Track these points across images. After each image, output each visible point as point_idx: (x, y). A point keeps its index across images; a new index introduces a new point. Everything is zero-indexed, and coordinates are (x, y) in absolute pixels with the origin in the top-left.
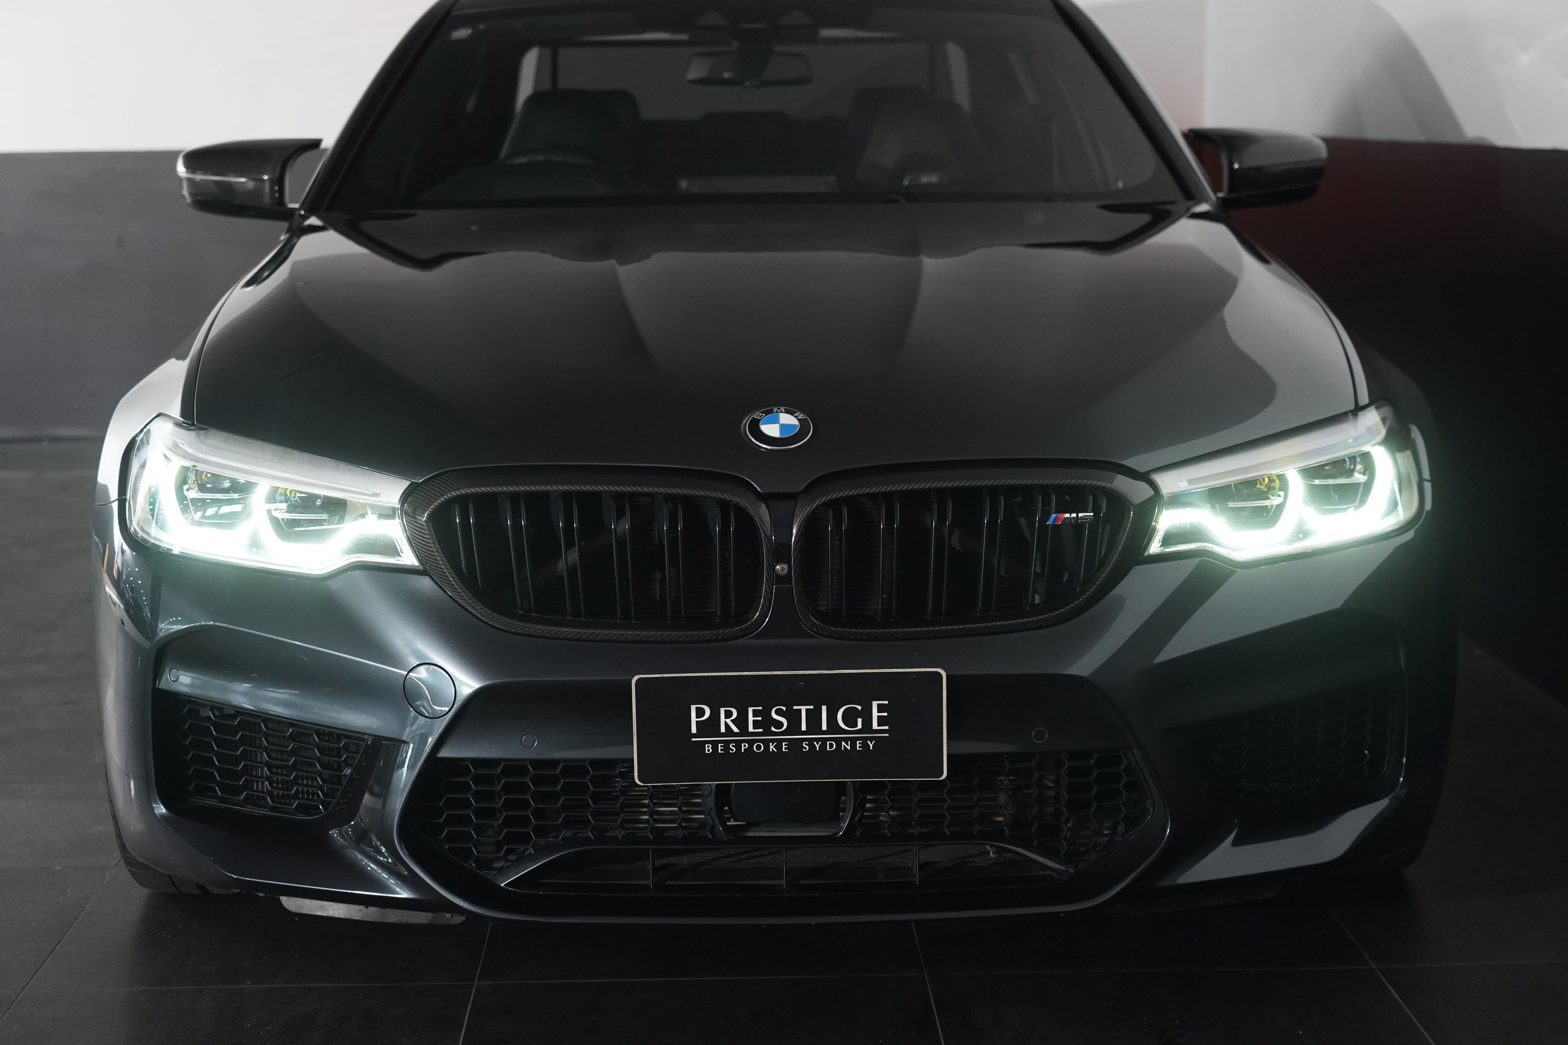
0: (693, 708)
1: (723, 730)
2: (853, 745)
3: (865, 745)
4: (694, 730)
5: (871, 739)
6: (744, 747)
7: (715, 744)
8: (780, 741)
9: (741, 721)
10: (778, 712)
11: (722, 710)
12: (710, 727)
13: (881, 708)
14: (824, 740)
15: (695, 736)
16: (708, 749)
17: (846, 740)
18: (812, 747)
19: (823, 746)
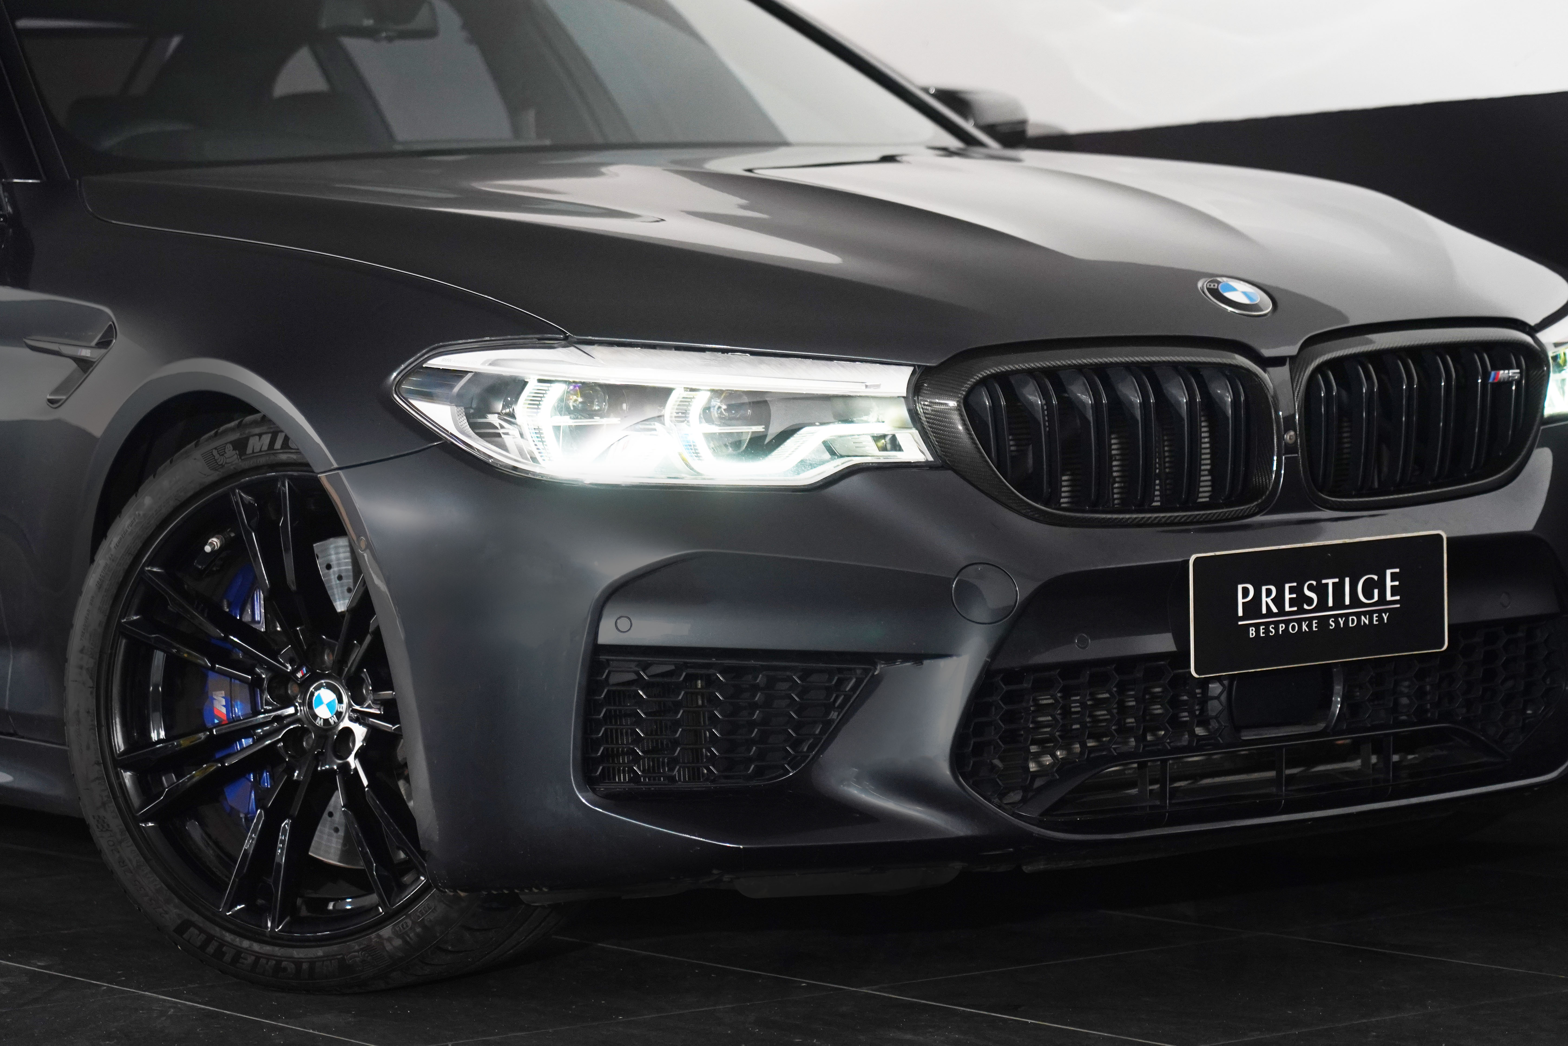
0: (1240, 587)
1: (1264, 611)
2: (1371, 620)
3: (1380, 619)
4: (1240, 613)
5: (1385, 611)
6: (1282, 627)
7: (1257, 626)
8: (1311, 619)
9: (1279, 601)
10: (1310, 588)
11: (1264, 588)
12: (1253, 608)
13: (1394, 577)
14: (1347, 615)
15: (1242, 619)
16: (1252, 632)
17: (1364, 613)
18: (1337, 623)
19: (1346, 623)
